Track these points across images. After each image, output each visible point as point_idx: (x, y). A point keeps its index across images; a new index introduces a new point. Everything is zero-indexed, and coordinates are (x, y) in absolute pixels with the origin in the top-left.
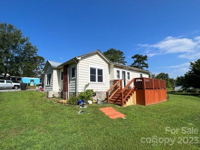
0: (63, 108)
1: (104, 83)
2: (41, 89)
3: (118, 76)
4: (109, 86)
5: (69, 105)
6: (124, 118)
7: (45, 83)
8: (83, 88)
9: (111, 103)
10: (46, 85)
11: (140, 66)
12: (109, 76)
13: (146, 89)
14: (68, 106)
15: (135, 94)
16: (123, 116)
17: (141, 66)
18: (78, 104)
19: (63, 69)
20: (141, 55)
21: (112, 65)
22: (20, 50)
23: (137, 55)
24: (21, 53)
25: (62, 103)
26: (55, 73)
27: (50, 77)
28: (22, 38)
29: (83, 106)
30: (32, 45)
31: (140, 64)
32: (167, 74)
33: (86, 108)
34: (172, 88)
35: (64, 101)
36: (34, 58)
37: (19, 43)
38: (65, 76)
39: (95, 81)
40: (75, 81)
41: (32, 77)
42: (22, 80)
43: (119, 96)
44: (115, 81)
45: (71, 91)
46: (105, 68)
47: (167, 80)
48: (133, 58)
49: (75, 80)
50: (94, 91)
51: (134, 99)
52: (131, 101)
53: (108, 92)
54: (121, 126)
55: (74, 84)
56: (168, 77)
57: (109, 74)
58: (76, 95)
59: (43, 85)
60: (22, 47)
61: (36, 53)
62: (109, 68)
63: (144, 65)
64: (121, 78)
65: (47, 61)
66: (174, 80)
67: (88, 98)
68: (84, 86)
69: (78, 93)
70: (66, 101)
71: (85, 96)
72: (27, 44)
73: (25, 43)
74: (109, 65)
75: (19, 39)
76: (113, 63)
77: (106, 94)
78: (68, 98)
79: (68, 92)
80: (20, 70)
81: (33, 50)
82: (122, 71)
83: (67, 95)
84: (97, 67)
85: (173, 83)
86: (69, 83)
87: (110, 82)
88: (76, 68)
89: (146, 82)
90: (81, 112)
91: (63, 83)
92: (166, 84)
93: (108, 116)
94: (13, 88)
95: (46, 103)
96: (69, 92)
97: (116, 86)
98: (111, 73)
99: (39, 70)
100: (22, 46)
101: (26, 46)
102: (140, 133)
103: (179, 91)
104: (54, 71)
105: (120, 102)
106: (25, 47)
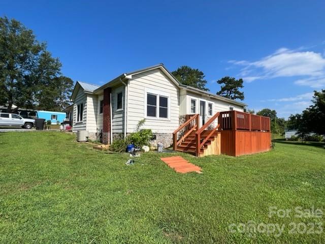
0: (102, 156)
1: (170, 120)
2: (67, 128)
3: (194, 109)
4: (178, 125)
5: (112, 152)
6: (200, 172)
7: (74, 119)
8: (136, 127)
9: (180, 151)
10: (77, 122)
11: (231, 97)
12: (178, 109)
13: (237, 129)
14: (110, 153)
15: (219, 138)
16: (198, 170)
17: (233, 97)
18: (127, 151)
19: (103, 96)
20: (234, 79)
21: (184, 89)
22: (33, 65)
23: (226, 77)
24: (34, 70)
25: (101, 149)
26: (90, 101)
27: (81, 108)
28: (35, 44)
29: (134, 153)
30: (52, 57)
31: (230, 93)
32: (274, 111)
33: (139, 157)
34: (280, 134)
35: (104, 146)
36: (57, 79)
37: (30, 52)
38: (107, 106)
39: (154, 115)
40: (121, 115)
41: (54, 111)
42: (37, 115)
43: (193, 140)
44: (188, 117)
45: (115, 131)
46: (172, 95)
47: (273, 120)
48: (220, 82)
49: (123, 112)
50: (153, 131)
51: (217, 145)
52: (213, 149)
53: (176, 133)
54: (194, 183)
55: (121, 119)
56: (275, 116)
57: (179, 104)
58: (123, 137)
59: (70, 123)
60: (35, 59)
61: (59, 70)
62: (179, 95)
63: (236, 95)
64: (198, 111)
65: (77, 82)
66: (285, 122)
67: (143, 142)
68: (137, 123)
69: (127, 133)
70: (107, 146)
71: (137, 139)
72: (43, 55)
73: (40, 53)
74: (179, 90)
75: (30, 46)
76: (186, 87)
77: (172, 137)
78: (110, 141)
79: (110, 132)
80: (33, 97)
81: (53, 65)
82: (201, 101)
83: (109, 137)
84: (159, 93)
85: (283, 126)
86: (113, 118)
87: (180, 119)
88: (125, 92)
89: (239, 119)
90: (131, 162)
91: (102, 118)
92: (271, 127)
93: (174, 169)
94: (24, 127)
95: (76, 149)
96: (113, 133)
97: (189, 125)
98: (182, 104)
99: (64, 100)
100: (35, 57)
101: (42, 58)
102: (224, 193)
103: (292, 139)
104: (88, 98)
105: (194, 149)
106: (41, 60)
